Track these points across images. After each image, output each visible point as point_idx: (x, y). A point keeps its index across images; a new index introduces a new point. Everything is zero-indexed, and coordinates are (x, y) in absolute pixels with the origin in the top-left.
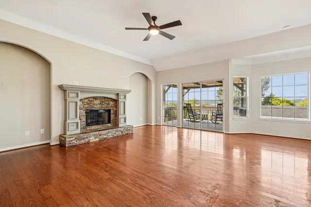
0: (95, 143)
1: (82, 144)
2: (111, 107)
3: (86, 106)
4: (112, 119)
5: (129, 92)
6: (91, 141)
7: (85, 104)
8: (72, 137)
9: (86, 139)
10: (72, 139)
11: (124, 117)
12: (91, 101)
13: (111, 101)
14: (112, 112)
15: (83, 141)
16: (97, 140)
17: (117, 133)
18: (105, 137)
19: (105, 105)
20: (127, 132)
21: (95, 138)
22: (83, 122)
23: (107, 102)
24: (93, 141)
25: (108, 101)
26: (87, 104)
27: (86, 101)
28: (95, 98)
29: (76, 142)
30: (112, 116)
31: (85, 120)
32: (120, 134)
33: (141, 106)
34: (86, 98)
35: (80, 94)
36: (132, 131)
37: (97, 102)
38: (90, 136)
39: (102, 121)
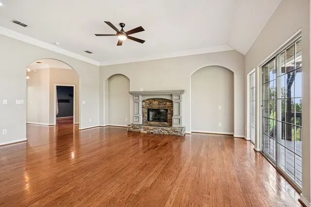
0: (144, 134)
1: (136, 132)
2: (168, 107)
3: (148, 105)
9: (138, 129)
11: (179, 118)
12: (151, 102)
13: (168, 102)
14: (169, 112)
15: (136, 130)
16: (146, 132)
17: (163, 131)
18: (151, 131)
19: (162, 106)
20: (174, 133)
21: (144, 130)
22: (146, 117)
23: (165, 103)
27: (148, 102)
28: (154, 99)
29: (132, 130)
30: (169, 116)
31: (147, 116)
32: (166, 133)
33: (220, 108)
34: (148, 100)
35: (140, 97)
36: (181, 133)
37: (156, 103)
38: (141, 128)
39: (163, 119)
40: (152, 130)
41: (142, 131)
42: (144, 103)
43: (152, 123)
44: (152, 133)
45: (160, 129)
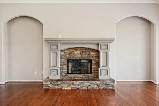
1: (56, 89)
2: (93, 57)
3: (68, 56)
4: (93, 70)
5: (112, 40)
6: (64, 88)
7: (66, 55)
8: (48, 82)
9: (59, 86)
10: (47, 83)
11: (107, 69)
12: (72, 51)
13: (92, 51)
14: (93, 62)
15: (56, 87)
16: (70, 88)
17: (92, 86)
18: (77, 87)
19: (85, 56)
20: (105, 87)
21: (68, 86)
23: (88, 53)
24: (66, 88)
25: (89, 51)
26: (68, 54)
27: (68, 51)
28: (76, 49)
29: (51, 87)
30: (94, 67)
31: (66, 68)
32: (96, 87)
33: (139, 57)
34: (68, 49)
35: (59, 45)
36: (113, 86)
37: (78, 52)
38: (63, 84)
39: (85, 71)
40: (78, 85)
41: (65, 87)
42: (63, 53)
43: (73, 76)
44: (78, 88)
45: (88, 84)
